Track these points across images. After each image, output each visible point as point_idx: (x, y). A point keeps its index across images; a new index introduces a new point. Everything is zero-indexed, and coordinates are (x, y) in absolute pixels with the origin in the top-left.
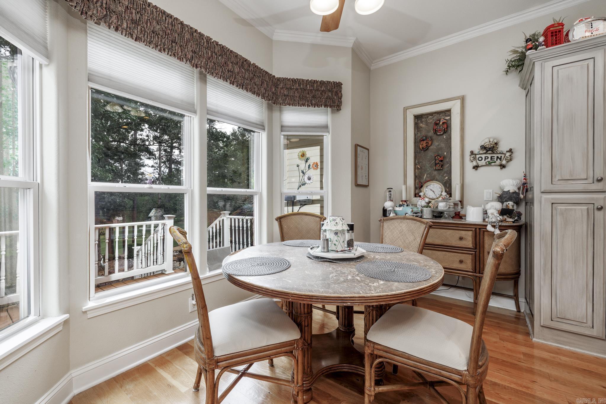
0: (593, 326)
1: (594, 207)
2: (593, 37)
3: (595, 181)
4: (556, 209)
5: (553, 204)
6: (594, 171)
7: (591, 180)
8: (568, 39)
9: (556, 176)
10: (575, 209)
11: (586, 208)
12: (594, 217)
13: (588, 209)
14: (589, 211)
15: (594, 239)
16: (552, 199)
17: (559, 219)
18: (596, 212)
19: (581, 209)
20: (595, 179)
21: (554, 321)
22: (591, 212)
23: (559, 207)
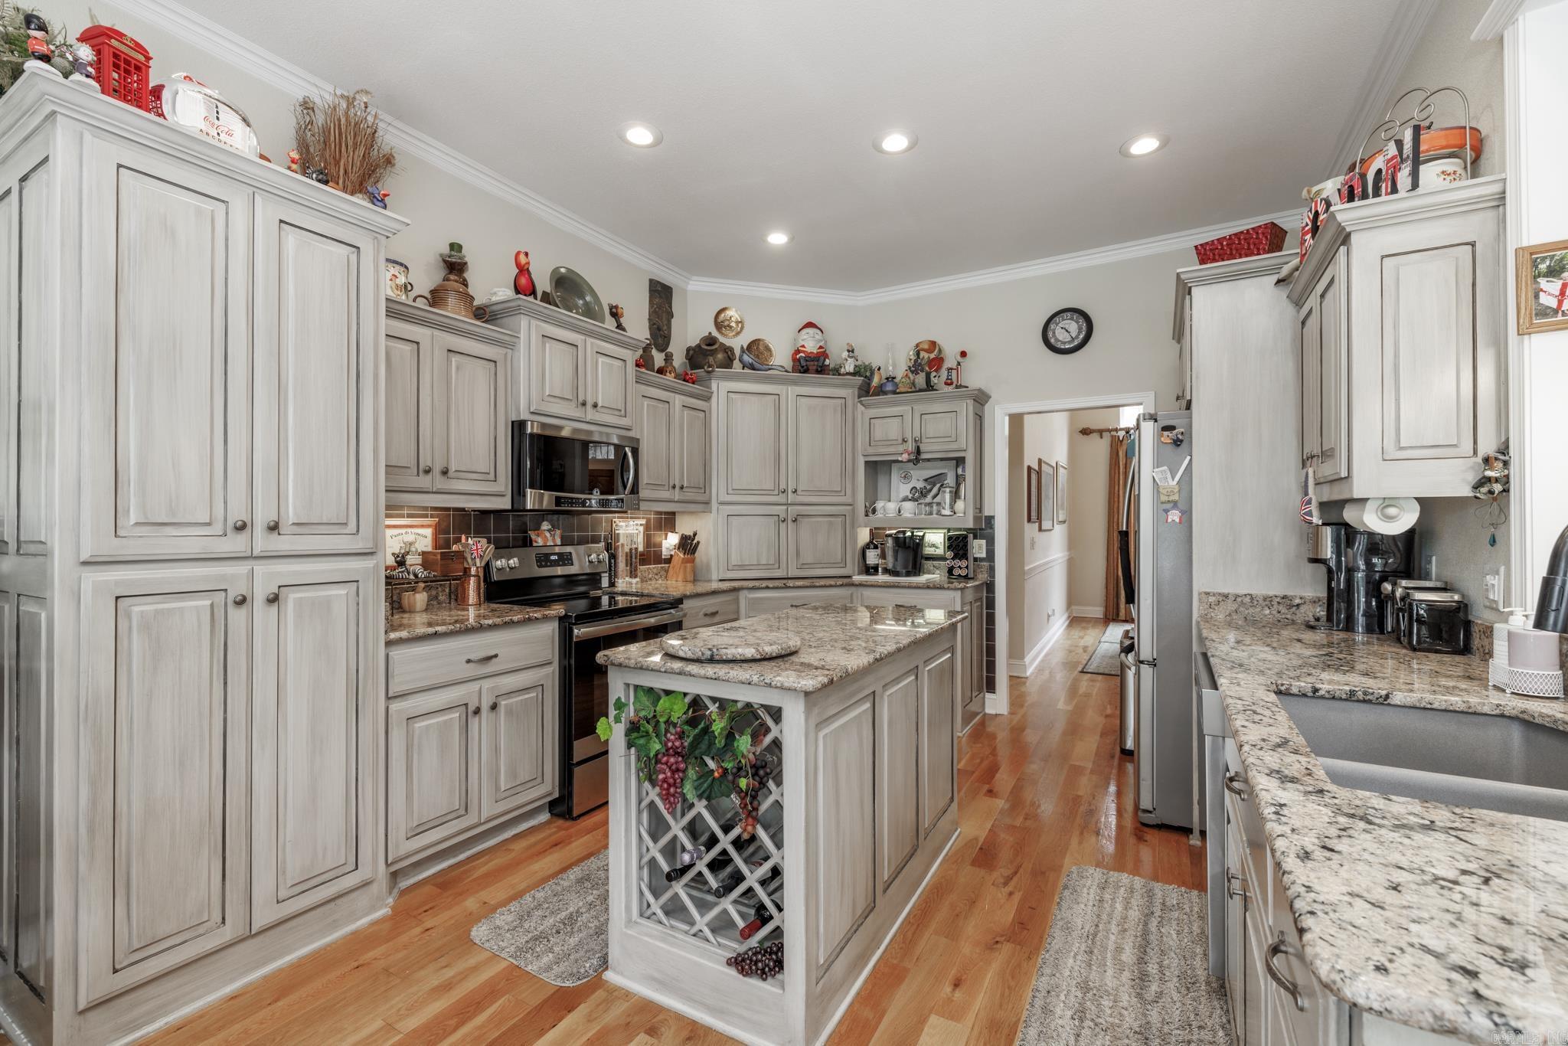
0: (224, 919)
1: (226, 598)
2: (215, 143)
3: (229, 532)
4: (129, 617)
5: (119, 600)
6: (225, 503)
7: (218, 529)
8: (161, 107)
9: (128, 511)
10: (181, 609)
11: (208, 602)
12: (226, 626)
13: (212, 605)
14: (215, 610)
15: (225, 683)
16: (117, 583)
17: (137, 645)
18: (232, 611)
19: (196, 607)
20: (230, 523)
21: (121, 969)
22: (220, 613)
23: (136, 609)
